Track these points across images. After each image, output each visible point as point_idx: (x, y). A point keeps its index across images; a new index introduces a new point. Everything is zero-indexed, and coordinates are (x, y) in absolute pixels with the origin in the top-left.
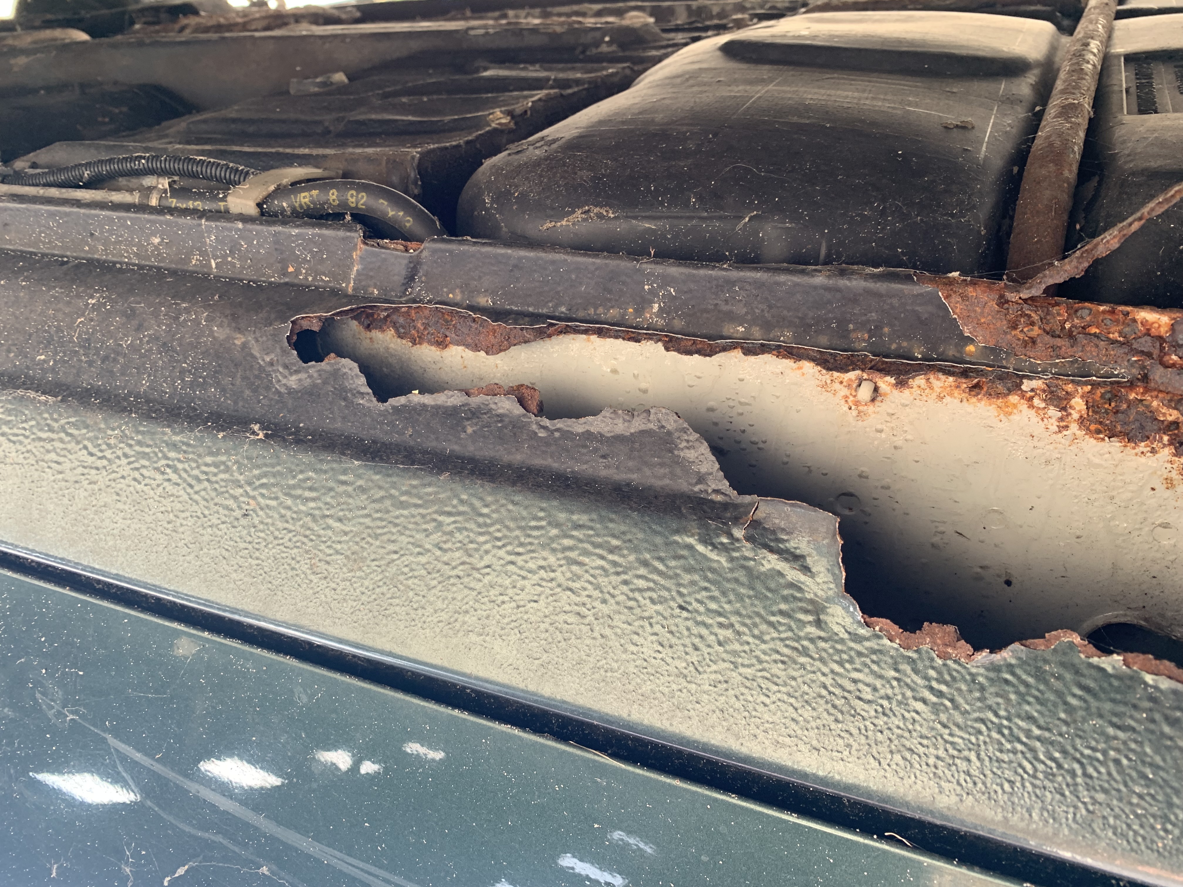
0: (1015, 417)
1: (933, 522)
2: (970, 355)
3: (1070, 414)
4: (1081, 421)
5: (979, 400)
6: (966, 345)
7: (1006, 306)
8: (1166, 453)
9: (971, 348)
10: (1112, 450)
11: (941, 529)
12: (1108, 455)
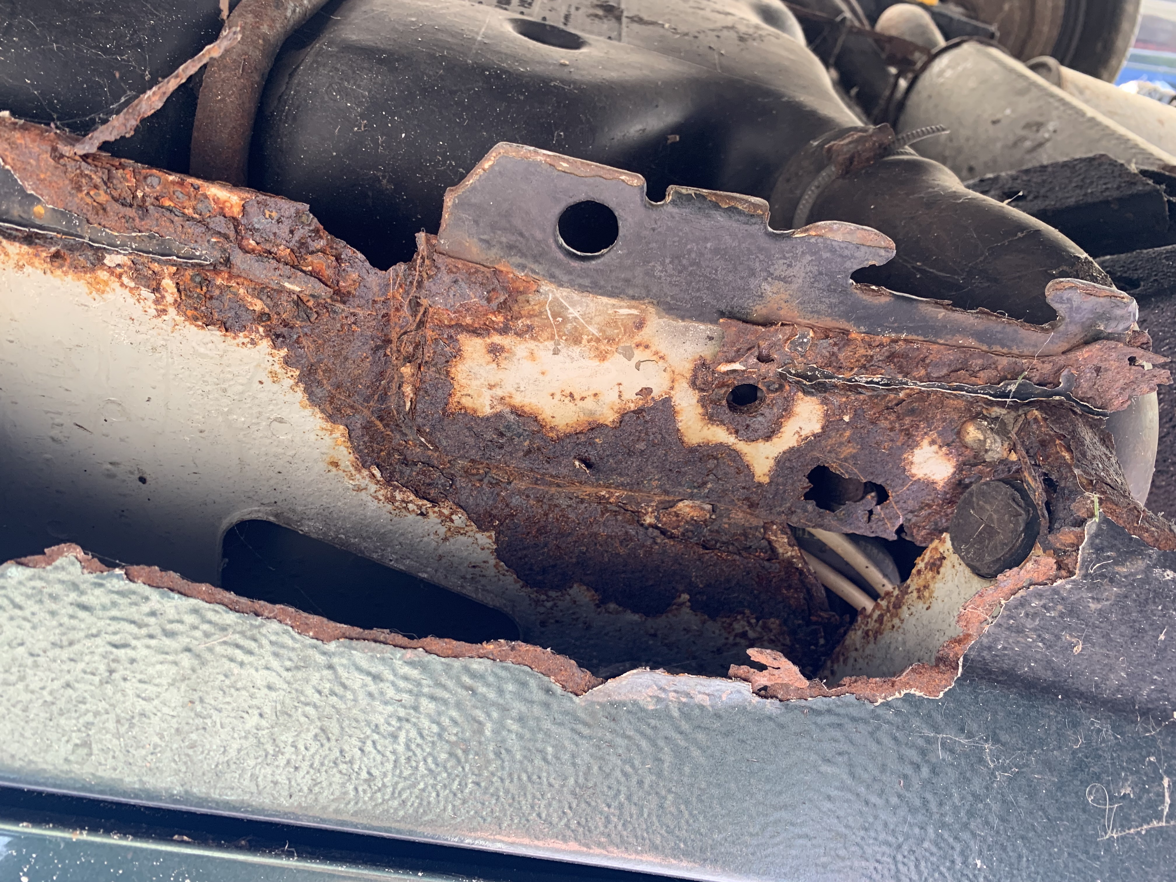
0: (109, 296)
1: (47, 412)
2: (40, 217)
3: (163, 297)
4: (177, 304)
5: (65, 273)
6: (32, 204)
7: (62, 161)
8: (265, 344)
9: (38, 209)
10: (213, 338)
11: (58, 421)
12: (210, 345)
